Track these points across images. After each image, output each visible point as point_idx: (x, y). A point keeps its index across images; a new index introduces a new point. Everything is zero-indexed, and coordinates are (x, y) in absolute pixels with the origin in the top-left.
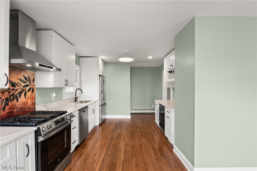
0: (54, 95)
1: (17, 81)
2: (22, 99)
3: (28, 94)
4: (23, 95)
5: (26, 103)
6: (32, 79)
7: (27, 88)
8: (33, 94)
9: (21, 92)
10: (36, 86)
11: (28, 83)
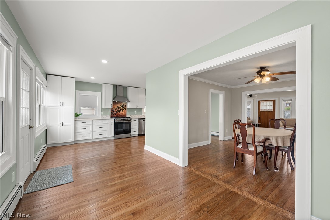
0: (136, 112)
1: (120, 106)
2: (121, 112)
3: (123, 111)
4: (121, 111)
5: (123, 113)
6: (125, 105)
7: (123, 108)
8: (125, 111)
9: (120, 110)
10: (127, 108)
11: (123, 107)
